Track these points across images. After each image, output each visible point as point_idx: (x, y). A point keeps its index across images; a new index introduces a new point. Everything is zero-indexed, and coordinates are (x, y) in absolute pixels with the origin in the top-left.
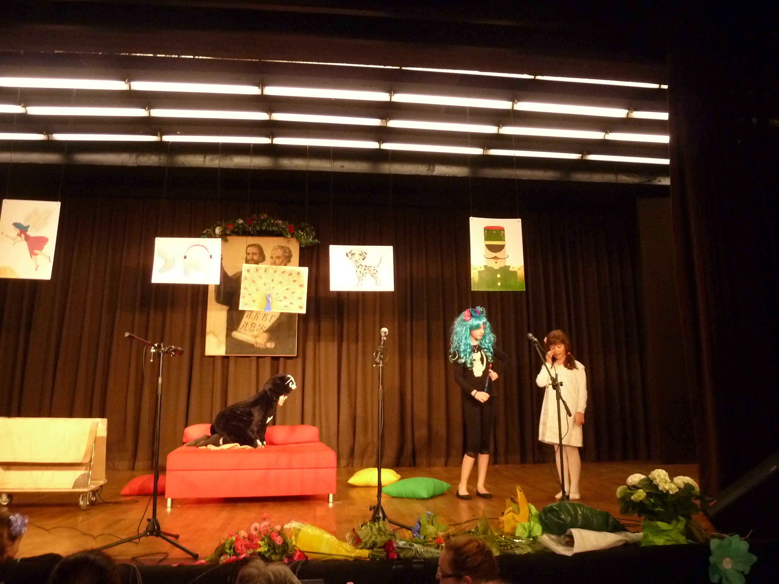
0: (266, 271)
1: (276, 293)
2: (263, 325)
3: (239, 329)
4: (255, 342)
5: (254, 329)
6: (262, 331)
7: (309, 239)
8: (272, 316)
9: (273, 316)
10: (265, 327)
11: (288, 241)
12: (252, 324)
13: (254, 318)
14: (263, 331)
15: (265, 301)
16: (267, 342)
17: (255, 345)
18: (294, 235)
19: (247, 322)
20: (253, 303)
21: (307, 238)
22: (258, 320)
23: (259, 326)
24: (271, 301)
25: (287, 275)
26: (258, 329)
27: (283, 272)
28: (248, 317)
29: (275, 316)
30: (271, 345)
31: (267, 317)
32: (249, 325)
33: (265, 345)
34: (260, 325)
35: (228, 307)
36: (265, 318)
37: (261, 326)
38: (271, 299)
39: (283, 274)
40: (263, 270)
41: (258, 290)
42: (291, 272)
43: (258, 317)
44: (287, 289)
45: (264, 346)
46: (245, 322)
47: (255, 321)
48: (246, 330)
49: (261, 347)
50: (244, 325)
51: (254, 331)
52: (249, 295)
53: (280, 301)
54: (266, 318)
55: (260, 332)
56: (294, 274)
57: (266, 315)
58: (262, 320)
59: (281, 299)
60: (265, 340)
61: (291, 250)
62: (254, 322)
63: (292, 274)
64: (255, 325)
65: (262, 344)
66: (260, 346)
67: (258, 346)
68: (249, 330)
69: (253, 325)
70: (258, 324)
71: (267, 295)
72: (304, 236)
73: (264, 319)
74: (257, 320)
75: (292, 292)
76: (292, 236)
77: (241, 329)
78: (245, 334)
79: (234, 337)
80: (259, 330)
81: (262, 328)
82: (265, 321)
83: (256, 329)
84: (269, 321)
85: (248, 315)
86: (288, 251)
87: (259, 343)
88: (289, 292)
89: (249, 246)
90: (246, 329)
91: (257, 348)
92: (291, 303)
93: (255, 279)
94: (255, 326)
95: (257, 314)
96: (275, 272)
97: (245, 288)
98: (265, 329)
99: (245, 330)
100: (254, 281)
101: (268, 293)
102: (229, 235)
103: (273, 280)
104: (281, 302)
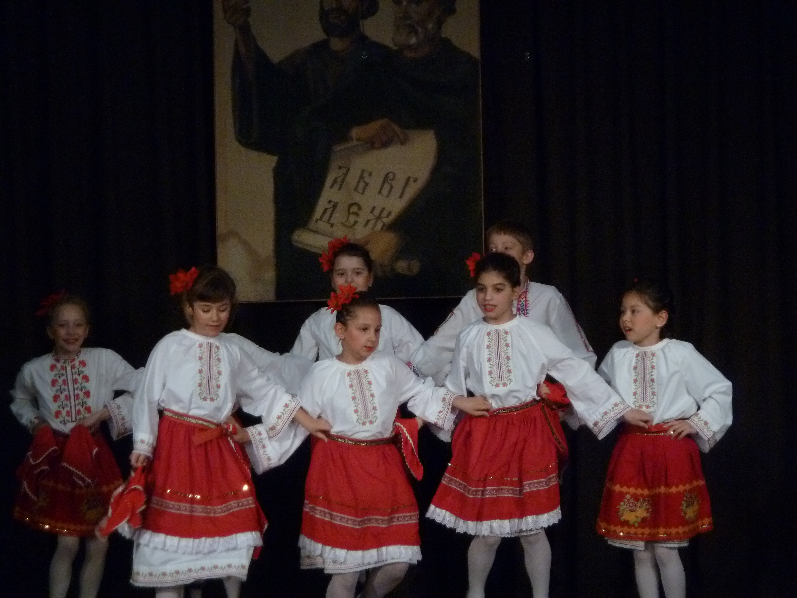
3: (312, 225)
16: (398, 258)
19: (334, 199)
30: (409, 266)
32: (342, 208)
33: (392, 269)
45: (388, 272)
49: (380, 273)
51: (357, 226)
60: (390, 254)
62: (356, 201)
65: (381, 265)
66: (376, 272)
77: (317, 221)
78: (332, 236)
87: (374, 262)
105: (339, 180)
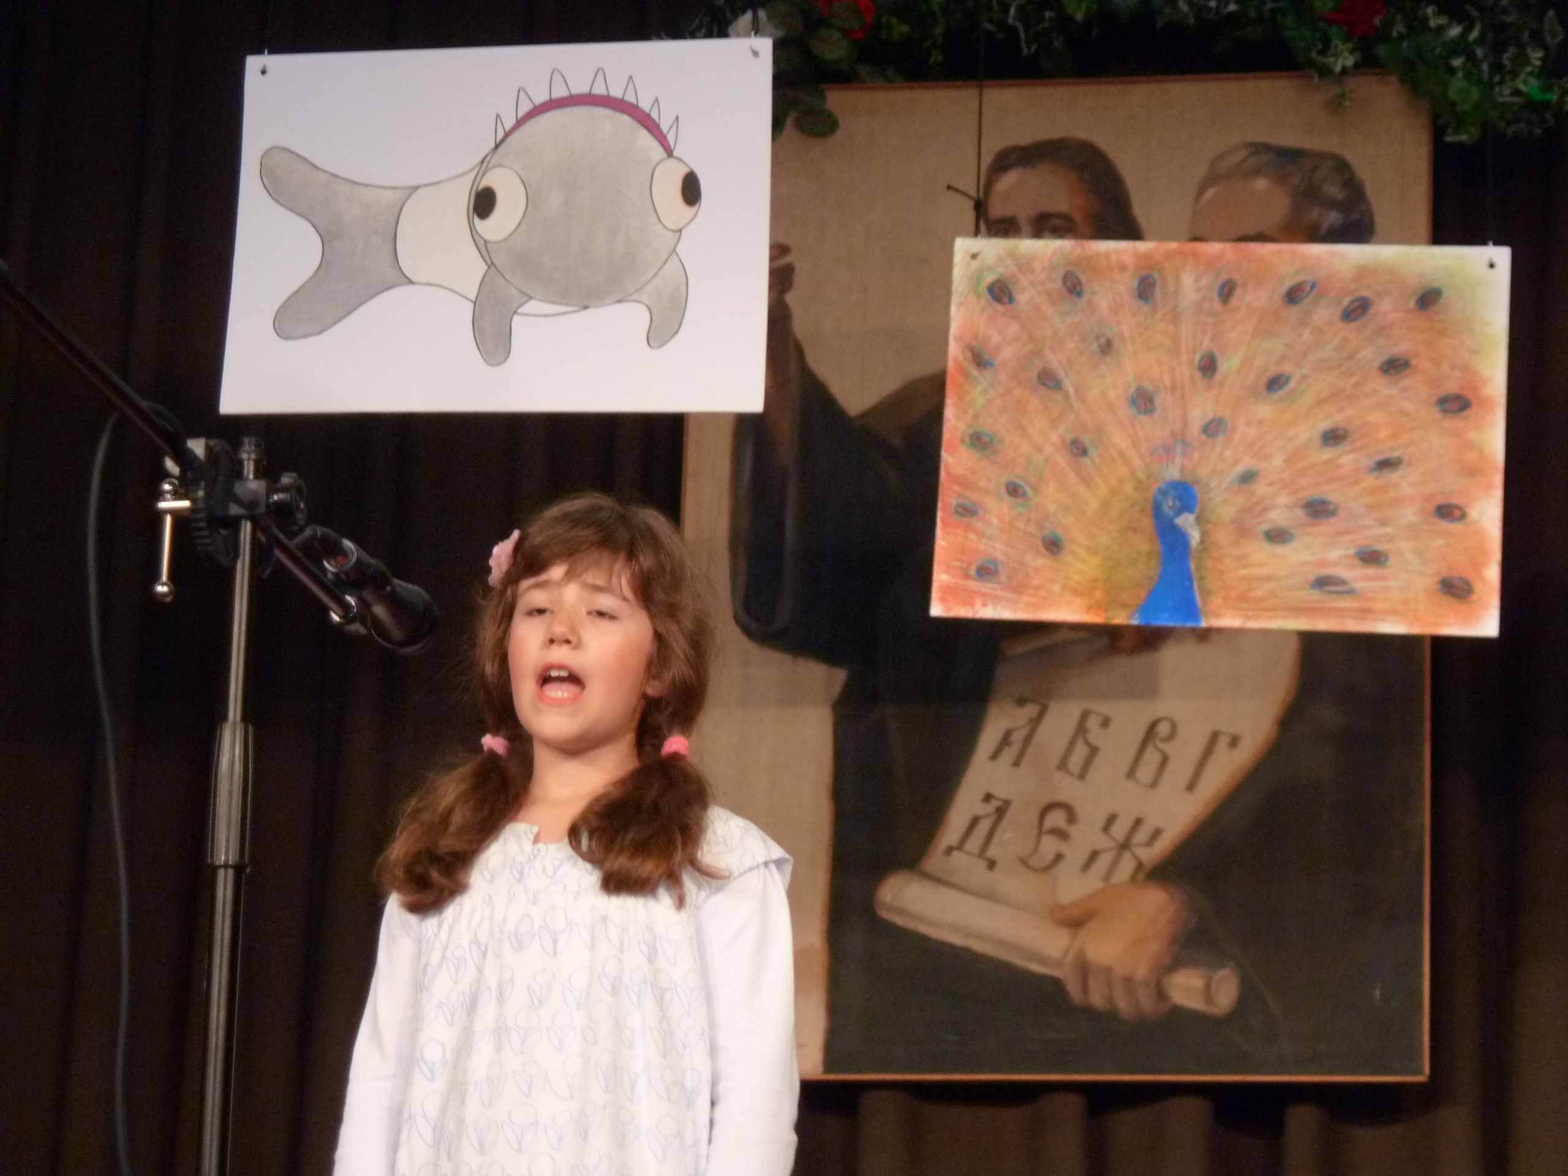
0: (1145, 289)
1: (1239, 469)
2: (1138, 822)
3: (934, 862)
4: (1070, 958)
5: (1059, 857)
6: (1126, 868)
7: (1514, 74)
8: (1214, 738)
9: (1223, 741)
10: (1157, 833)
11: (1335, 106)
12: (1046, 810)
13: (1063, 765)
14: (1140, 865)
15: (1144, 542)
16: (1174, 965)
17: (1073, 989)
18: (1382, 51)
19: (1001, 792)
20: (1040, 561)
21: (1497, 67)
22: (1093, 773)
23: (1106, 828)
24: (1195, 536)
25: (1325, 314)
26: (1094, 855)
27: (1293, 296)
28: (1008, 755)
29: (1234, 742)
30: (1208, 987)
31: (1168, 748)
32: (1021, 816)
33: (1161, 994)
34: (1112, 819)
35: (840, 675)
36: (1151, 757)
37: (1120, 830)
38: (1199, 520)
39: (1295, 310)
40: (1126, 284)
41: (1084, 452)
42: (1365, 293)
43: (1094, 751)
44: (1333, 437)
45: (1147, 1003)
46: (988, 798)
47: (1067, 789)
48: (992, 864)
49: (1123, 1004)
50: (975, 821)
51: (1062, 868)
52: (1014, 490)
53: (1277, 536)
54: (1165, 760)
55: (1107, 877)
56: (1385, 307)
57: (1163, 729)
58: (1131, 774)
59: (1277, 517)
60: (1154, 949)
61: (1364, 173)
62: (1062, 797)
63: (1372, 311)
64: (1072, 818)
65: (1128, 981)
66: (1111, 1000)
67: (1097, 999)
68: (1023, 862)
69: (1056, 819)
70: (1091, 816)
71: (1163, 493)
72: (1470, 56)
73: (1145, 773)
74: (1082, 776)
75: (1371, 462)
76: (1368, 63)
77: (949, 851)
78: (989, 896)
79: (899, 920)
80: (1102, 864)
81: (1125, 846)
82: (1154, 784)
83: (1076, 853)
84: (1191, 787)
85: (1005, 741)
86: (1334, 191)
87: (1108, 970)
88: (1347, 459)
89: (1005, 161)
90: (992, 852)
91: (1088, 1012)
92: (1371, 558)
93: (1055, 360)
94: (1072, 830)
95: (1081, 729)
96: (1227, 291)
97: (979, 441)
98: (1151, 854)
99: (983, 864)
100: (1048, 380)
101: (1173, 473)
102: (843, 77)
103: (1209, 366)
104: (1280, 549)
105: (1017, 737)
